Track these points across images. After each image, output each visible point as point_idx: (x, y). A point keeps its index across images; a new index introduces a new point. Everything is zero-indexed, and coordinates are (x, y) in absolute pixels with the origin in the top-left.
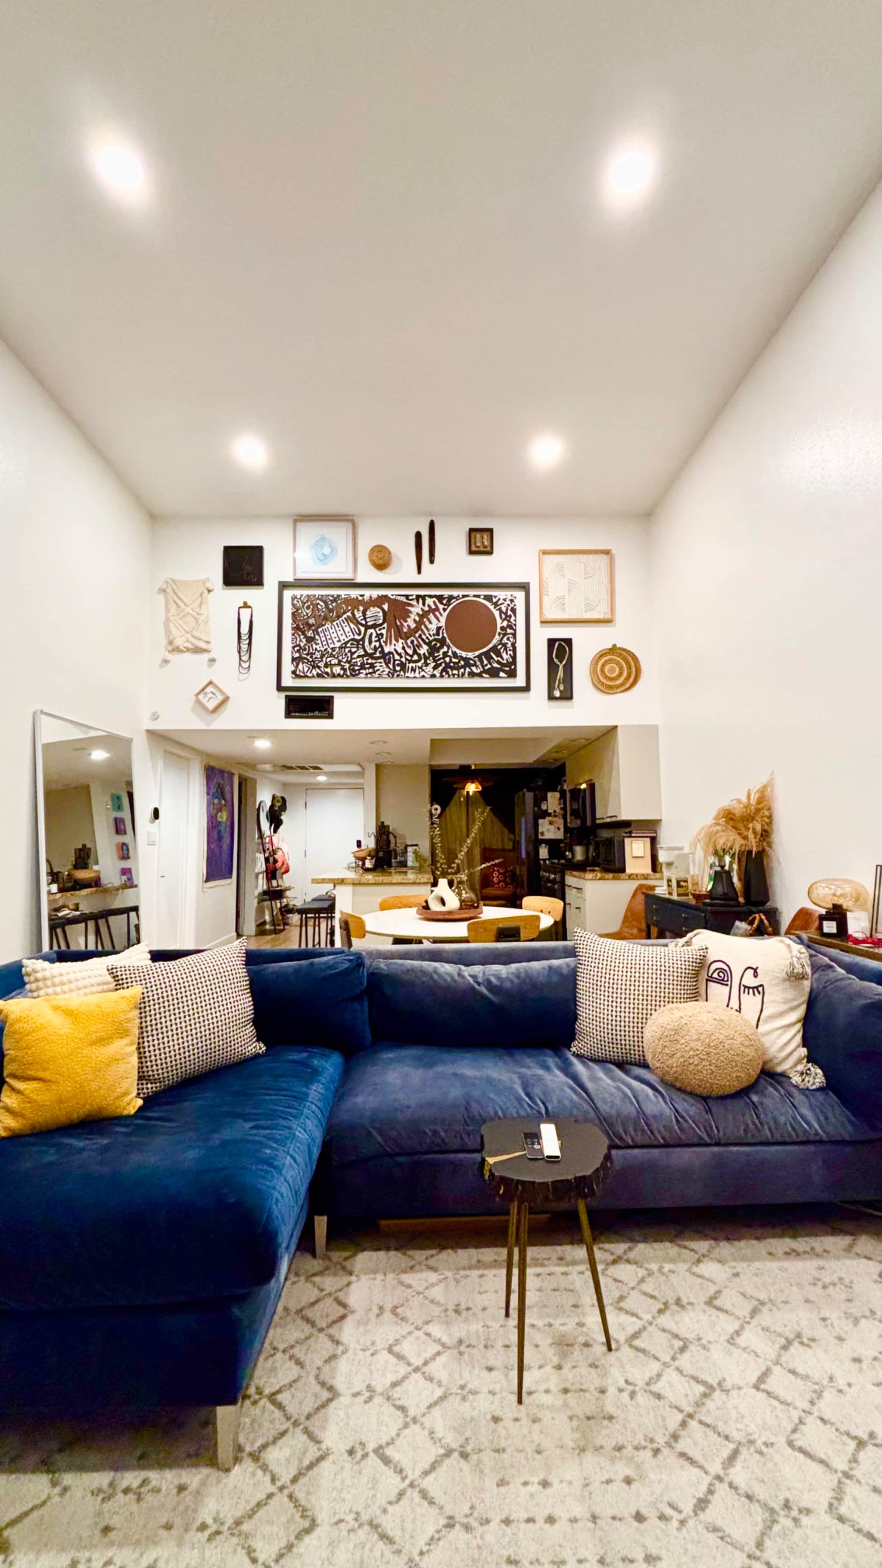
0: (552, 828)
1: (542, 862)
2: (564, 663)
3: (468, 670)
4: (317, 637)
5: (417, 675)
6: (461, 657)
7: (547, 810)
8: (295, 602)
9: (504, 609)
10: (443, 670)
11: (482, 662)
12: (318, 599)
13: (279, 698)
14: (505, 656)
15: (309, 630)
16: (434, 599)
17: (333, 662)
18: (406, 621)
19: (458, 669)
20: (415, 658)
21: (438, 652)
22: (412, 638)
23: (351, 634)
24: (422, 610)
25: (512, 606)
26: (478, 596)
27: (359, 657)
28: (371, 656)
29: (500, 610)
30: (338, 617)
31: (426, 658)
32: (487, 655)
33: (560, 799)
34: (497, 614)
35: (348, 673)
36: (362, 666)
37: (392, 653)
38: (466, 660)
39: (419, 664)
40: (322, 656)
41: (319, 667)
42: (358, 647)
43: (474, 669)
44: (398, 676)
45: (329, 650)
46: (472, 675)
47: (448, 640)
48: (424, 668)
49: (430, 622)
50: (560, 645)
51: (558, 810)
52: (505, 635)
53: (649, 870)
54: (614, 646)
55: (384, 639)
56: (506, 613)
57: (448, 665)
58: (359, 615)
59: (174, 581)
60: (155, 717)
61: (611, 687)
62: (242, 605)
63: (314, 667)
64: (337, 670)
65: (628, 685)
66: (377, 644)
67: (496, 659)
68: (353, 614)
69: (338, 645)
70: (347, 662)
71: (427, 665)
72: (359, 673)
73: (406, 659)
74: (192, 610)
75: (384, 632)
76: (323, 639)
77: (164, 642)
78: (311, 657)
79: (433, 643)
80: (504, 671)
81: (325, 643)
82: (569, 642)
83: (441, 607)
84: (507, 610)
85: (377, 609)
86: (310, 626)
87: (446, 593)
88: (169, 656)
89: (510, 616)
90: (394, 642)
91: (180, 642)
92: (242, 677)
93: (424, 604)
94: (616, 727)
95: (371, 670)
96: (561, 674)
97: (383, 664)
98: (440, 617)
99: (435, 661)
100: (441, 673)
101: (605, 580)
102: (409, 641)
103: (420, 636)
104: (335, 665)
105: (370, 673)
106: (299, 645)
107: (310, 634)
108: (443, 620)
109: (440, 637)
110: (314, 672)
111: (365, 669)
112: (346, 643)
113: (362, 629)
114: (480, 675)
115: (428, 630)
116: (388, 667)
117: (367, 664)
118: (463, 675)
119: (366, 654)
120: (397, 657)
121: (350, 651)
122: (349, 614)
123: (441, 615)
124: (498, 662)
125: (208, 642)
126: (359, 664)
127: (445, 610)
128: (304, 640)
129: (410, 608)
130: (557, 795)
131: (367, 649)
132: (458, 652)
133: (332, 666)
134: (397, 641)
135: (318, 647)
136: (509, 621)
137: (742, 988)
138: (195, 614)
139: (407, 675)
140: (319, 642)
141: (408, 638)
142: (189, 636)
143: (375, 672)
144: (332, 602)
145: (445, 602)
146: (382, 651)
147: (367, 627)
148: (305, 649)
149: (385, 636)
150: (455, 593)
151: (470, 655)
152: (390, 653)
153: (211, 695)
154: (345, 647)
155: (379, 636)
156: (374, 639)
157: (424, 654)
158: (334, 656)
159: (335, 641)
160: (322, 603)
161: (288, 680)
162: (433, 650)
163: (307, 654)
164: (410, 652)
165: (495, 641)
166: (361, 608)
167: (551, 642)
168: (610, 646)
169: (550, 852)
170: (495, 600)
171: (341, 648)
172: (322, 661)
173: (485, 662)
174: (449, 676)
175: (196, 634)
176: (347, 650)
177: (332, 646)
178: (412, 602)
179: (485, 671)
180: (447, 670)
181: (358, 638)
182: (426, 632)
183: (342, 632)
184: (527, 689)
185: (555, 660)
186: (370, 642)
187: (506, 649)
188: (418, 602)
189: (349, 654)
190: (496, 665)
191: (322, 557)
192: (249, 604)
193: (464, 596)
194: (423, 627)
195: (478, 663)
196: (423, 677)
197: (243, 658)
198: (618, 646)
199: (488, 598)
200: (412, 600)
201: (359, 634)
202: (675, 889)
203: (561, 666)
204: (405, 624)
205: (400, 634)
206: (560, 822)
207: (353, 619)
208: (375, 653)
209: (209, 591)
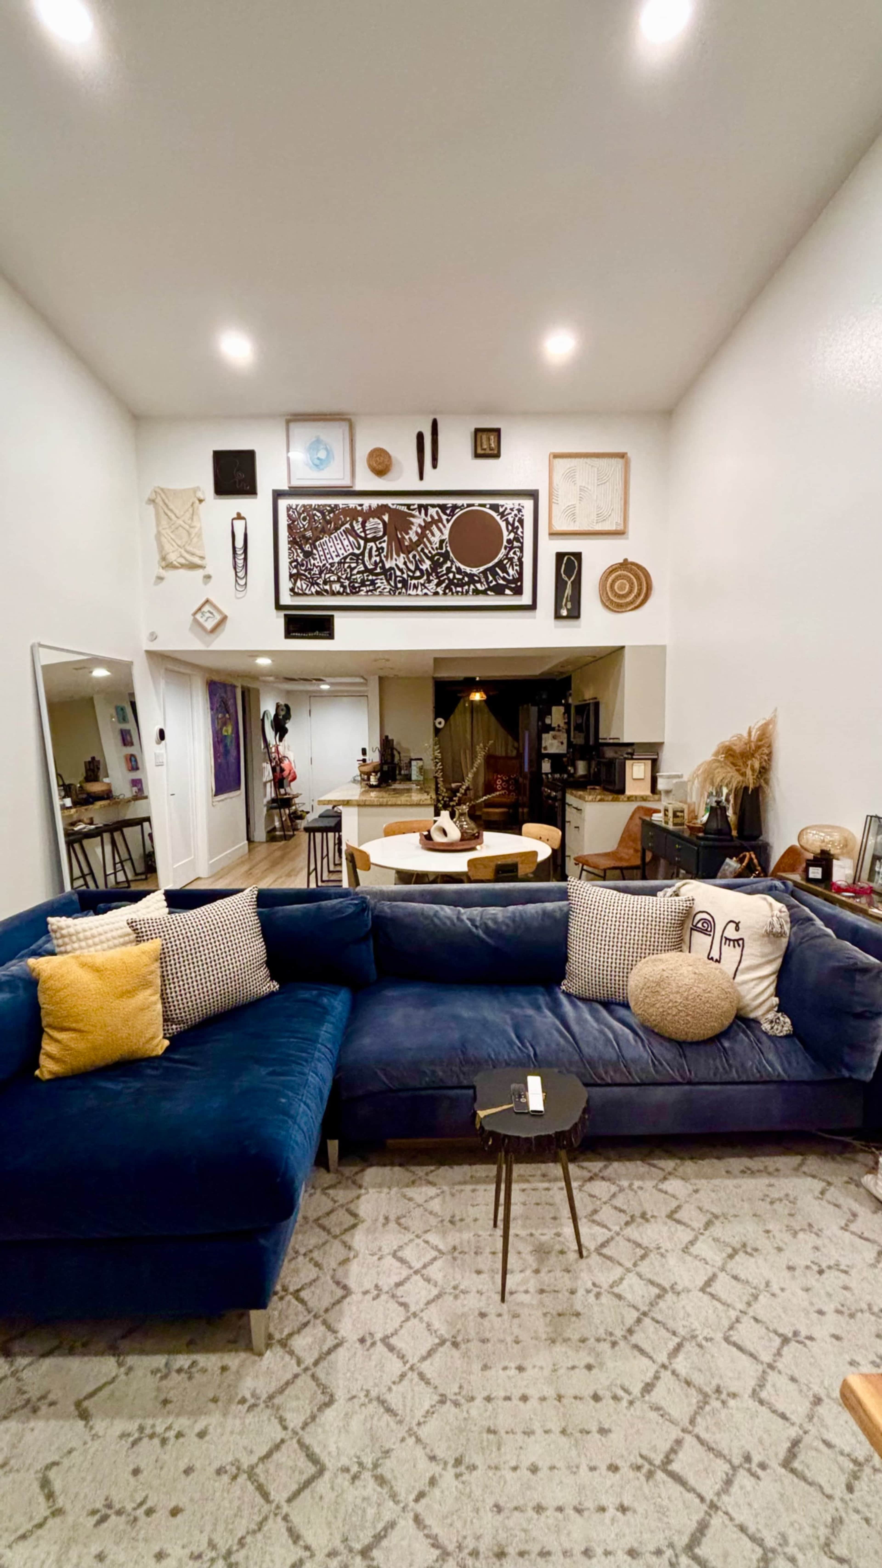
0: (555, 742)
1: (544, 776)
2: (572, 579)
3: (472, 587)
4: (315, 551)
5: (419, 592)
6: (465, 572)
7: (550, 725)
8: (291, 512)
9: (511, 520)
10: (446, 588)
11: (487, 578)
12: (315, 509)
13: (278, 617)
14: (511, 571)
15: (306, 544)
16: (437, 509)
17: (332, 579)
18: (407, 534)
19: (462, 586)
20: (418, 574)
21: (441, 568)
22: (414, 552)
23: (350, 547)
24: (424, 520)
25: (519, 516)
26: (484, 506)
27: (359, 573)
28: (371, 572)
29: (507, 520)
30: (336, 529)
31: (429, 574)
32: (492, 570)
33: (564, 714)
34: (503, 525)
35: (348, 591)
36: (363, 583)
37: (393, 569)
38: (471, 576)
39: (422, 581)
40: (320, 573)
41: (318, 584)
42: (357, 563)
43: (478, 586)
44: (400, 593)
45: (327, 565)
46: (477, 592)
47: (451, 554)
48: (427, 585)
49: (433, 535)
50: (569, 559)
51: (562, 725)
52: (511, 548)
53: (648, 792)
54: (626, 560)
55: (385, 553)
56: (513, 525)
57: (451, 582)
58: (358, 527)
59: (162, 490)
60: (153, 637)
61: (620, 606)
62: (235, 516)
63: (312, 584)
64: (337, 587)
65: (638, 603)
66: (378, 559)
67: (502, 575)
68: (351, 525)
69: (337, 560)
70: (347, 578)
71: (429, 581)
72: (360, 591)
73: (408, 576)
74: (184, 522)
75: (384, 545)
76: (321, 553)
77: (157, 557)
78: (310, 573)
79: (436, 558)
80: (511, 589)
81: (323, 558)
82: (578, 556)
83: (444, 517)
84: (514, 521)
85: (376, 520)
86: (307, 539)
87: (450, 501)
88: (163, 573)
89: (517, 528)
90: (395, 556)
91: (173, 557)
92: (240, 595)
93: (426, 515)
94: (623, 648)
95: (371, 588)
96: (568, 591)
97: (384, 581)
98: (443, 529)
99: (438, 577)
100: (444, 591)
101: (620, 486)
102: (411, 556)
103: (422, 550)
104: (334, 582)
105: (371, 591)
106: (296, 561)
107: (307, 548)
108: (446, 532)
109: (443, 551)
110: (313, 590)
111: (366, 586)
112: (345, 558)
113: (362, 542)
114: (484, 592)
115: (431, 543)
116: (389, 584)
117: (368, 580)
118: (467, 592)
119: (367, 570)
120: (398, 573)
121: (349, 567)
122: (348, 526)
123: (444, 526)
124: (504, 579)
125: (202, 558)
126: (359, 581)
127: (448, 521)
128: (301, 555)
129: (412, 519)
130: (562, 709)
131: (367, 564)
132: (462, 567)
133: (331, 582)
134: (398, 555)
135: (316, 562)
136: (516, 533)
137: (724, 940)
138: (187, 527)
139: (409, 592)
140: (317, 556)
141: (409, 553)
142: (183, 551)
143: (375, 590)
144: (330, 512)
145: (448, 512)
146: (383, 567)
147: (367, 540)
148: (303, 565)
149: (385, 550)
150: (460, 501)
151: (475, 571)
152: (391, 568)
153: (208, 615)
154: (345, 563)
155: (380, 550)
156: (374, 553)
157: (427, 570)
158: (333, 572)
159: (334, 555)
160: (318, 514)
161: (286, 599)
162: (436, 565)
163: (305, 570)
164: (412, 567)
165: (500, 556)
166: (360, 519)
167: (560, 556)
168: (621, 561)
169: (552, 767)
170: (501, 510)
171: (340, 563)
172: (321, 577)
173: (491, 578)
174: (453, 594)
175: (189, 548)
176: (346, 565)
177: (330, 561)
178: (413, 512)
179: (490, 589)
180: (451, 586)
181: (357, 552)
182: (429, 545)
183: (340, 546)
184: (533, 607)
185: (563, 576)
186: (370, 557)
187: (512, 564)
188: (420, 513)
189: (348, 570)
190: (501, 582)
191: (317, 462)
192: (243, 515)
193: (469, 506)
194: (425, 539)
195: (483, 580)
196: (426, 594)
197: (239, 574)
198: (630, 560)
199: (495, 508)
200: (413, 510)
201: (359, 548)
202: (671, 819)
203: (569, 583)
204: (407, 537)
205: (402, 548)
206: (564, 737)
207: (352, 532)
208: (375, 569)
209: (201, 501)
